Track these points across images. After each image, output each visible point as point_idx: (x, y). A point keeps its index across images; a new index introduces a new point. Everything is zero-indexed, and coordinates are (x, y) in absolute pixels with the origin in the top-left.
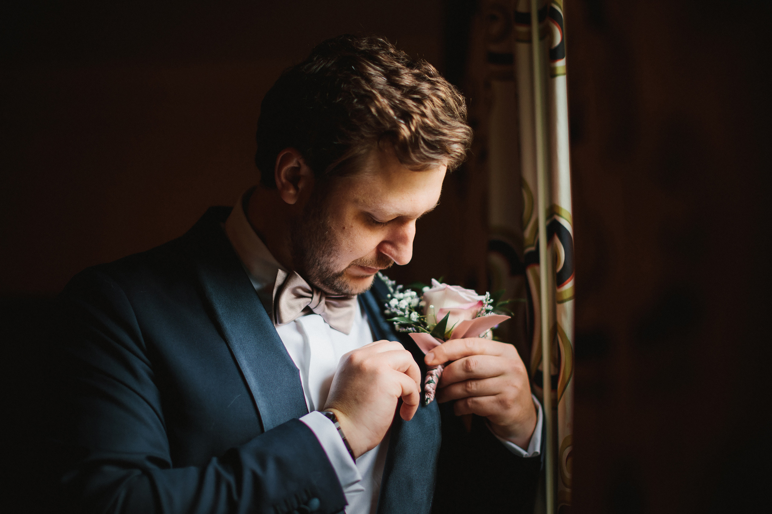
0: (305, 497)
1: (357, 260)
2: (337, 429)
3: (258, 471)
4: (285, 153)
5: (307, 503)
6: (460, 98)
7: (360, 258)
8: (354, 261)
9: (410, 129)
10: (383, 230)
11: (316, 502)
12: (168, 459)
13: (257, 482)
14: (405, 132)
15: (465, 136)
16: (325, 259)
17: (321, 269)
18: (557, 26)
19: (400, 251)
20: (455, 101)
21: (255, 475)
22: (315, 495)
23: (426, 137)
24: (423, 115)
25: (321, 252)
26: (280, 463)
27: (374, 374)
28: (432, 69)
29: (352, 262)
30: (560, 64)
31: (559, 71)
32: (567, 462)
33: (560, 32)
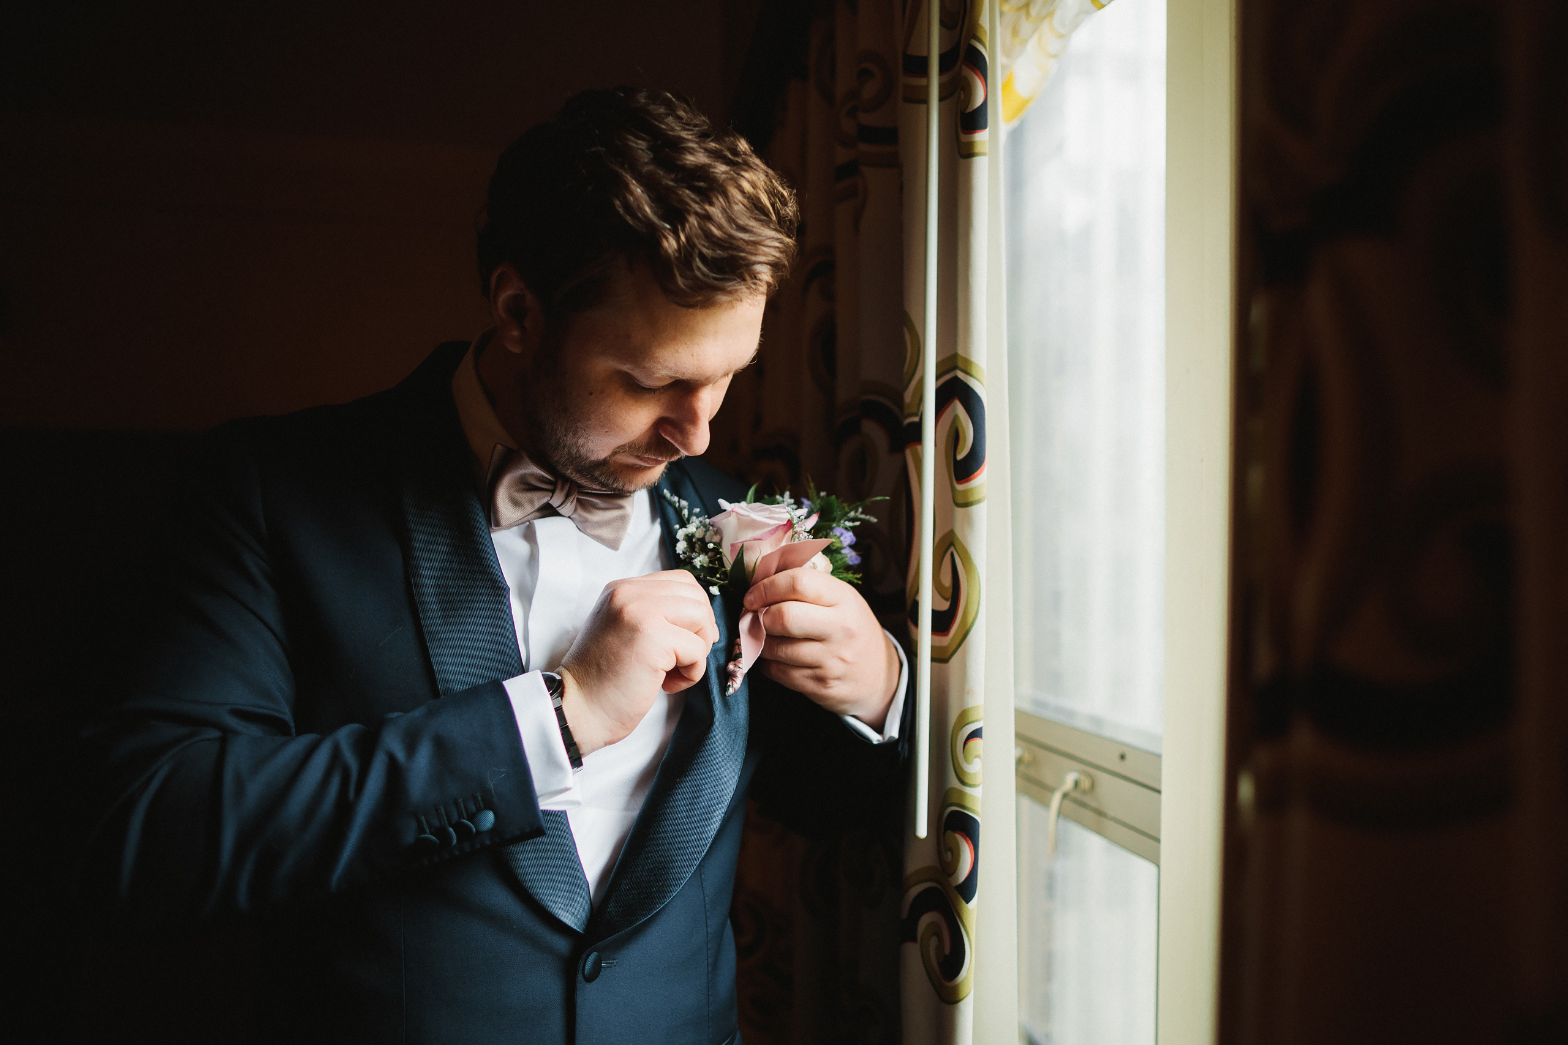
0: (473, 808)
1: (625, 445)
2: (555, 709)
3: (400, 755)
4: (499, 271)
5: (472, 817)
6: (785, 194)
7: (629, 443)
8: (619, 447)
9: (678, 239)
10: (658, 400)
11: (489, 819)
12: (288, 717)
13: (395, 773)
14: (670, 244)
15: (778, 255)
16: (569, 440)
17: (569, 453)
18: (980, 79)
19: (687, 433)
20: (771, 196)
21: (392, 759)
22: (489, 806)
23: (705, 251)
24: (708, 217)
25: (563, 429)
26: (441, 746)
27: (634, 629)
28: (743, 145)
29: (617, 448)
30: (981, 138)
31: (978, 148)
32: (967, 746)
33: (983, 85)
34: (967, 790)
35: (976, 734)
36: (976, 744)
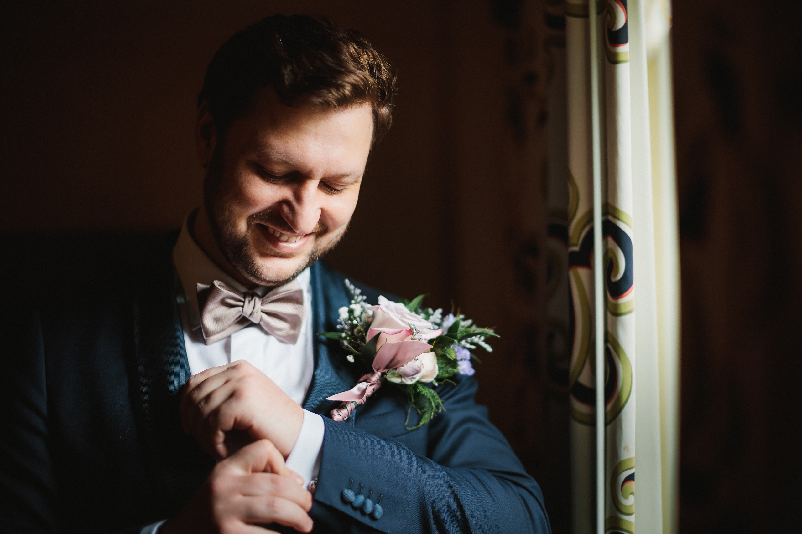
18: (621, 7)
30: (624, 50)
31: (621, 58)
32: (623, 488)
33: (624, 11)
34: (625, 518)
35: (631, 478)
36: (632, 486)
